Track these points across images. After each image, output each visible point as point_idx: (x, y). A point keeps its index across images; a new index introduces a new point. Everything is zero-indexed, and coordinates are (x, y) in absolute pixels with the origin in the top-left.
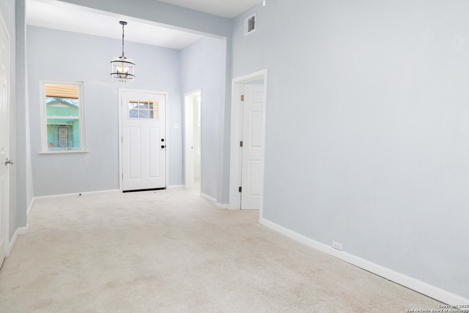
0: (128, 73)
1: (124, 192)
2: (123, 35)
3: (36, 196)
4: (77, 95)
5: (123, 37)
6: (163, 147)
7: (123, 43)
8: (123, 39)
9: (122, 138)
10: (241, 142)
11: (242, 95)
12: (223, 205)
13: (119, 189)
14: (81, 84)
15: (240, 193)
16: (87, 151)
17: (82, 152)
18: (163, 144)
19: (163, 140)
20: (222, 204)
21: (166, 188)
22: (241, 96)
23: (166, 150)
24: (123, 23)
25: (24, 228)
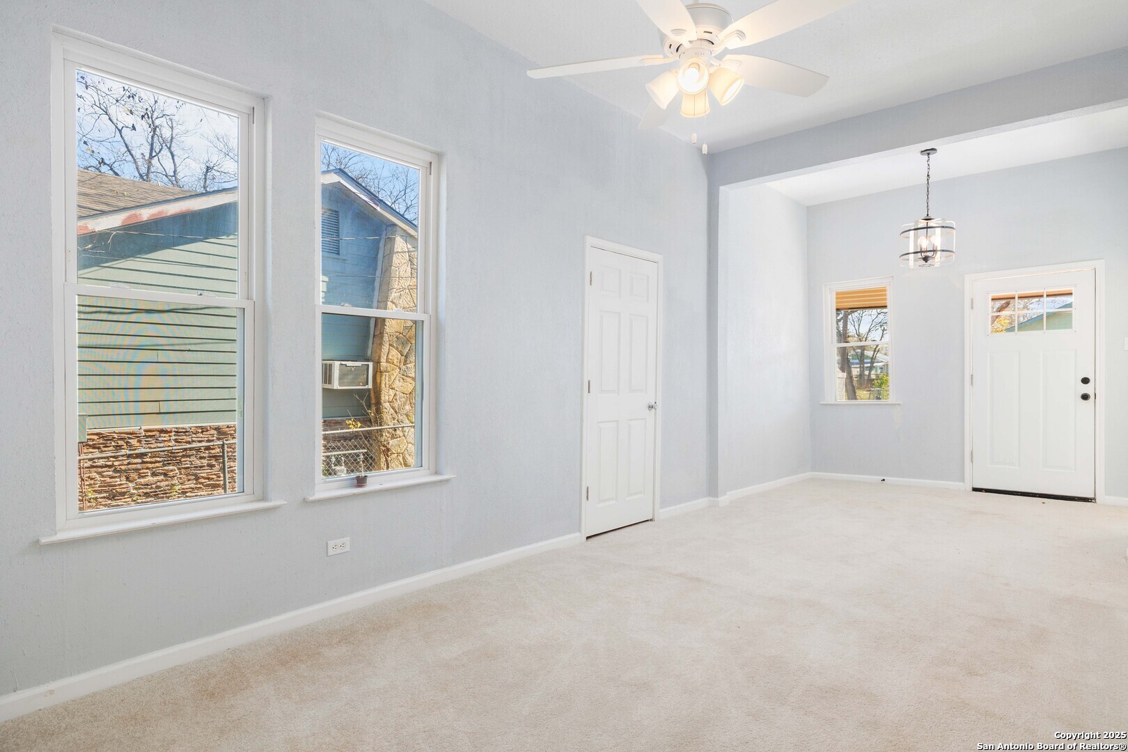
1: (975, 490)
2: (928, 175)
3: (814, 471)
5: (928, 180)
6: (1085, 397)
7: (928, 191)
8: (928, 184)
9: (972, 378)
13: (962, 480)
14: (890, 282)
16: (900, 402)
17: (888, 404)
18: (1087, 389)
19: (1085, 381)
21: (1095, 499)
23: (1097, 406)
24: (928, 152)
25: (715, 499)
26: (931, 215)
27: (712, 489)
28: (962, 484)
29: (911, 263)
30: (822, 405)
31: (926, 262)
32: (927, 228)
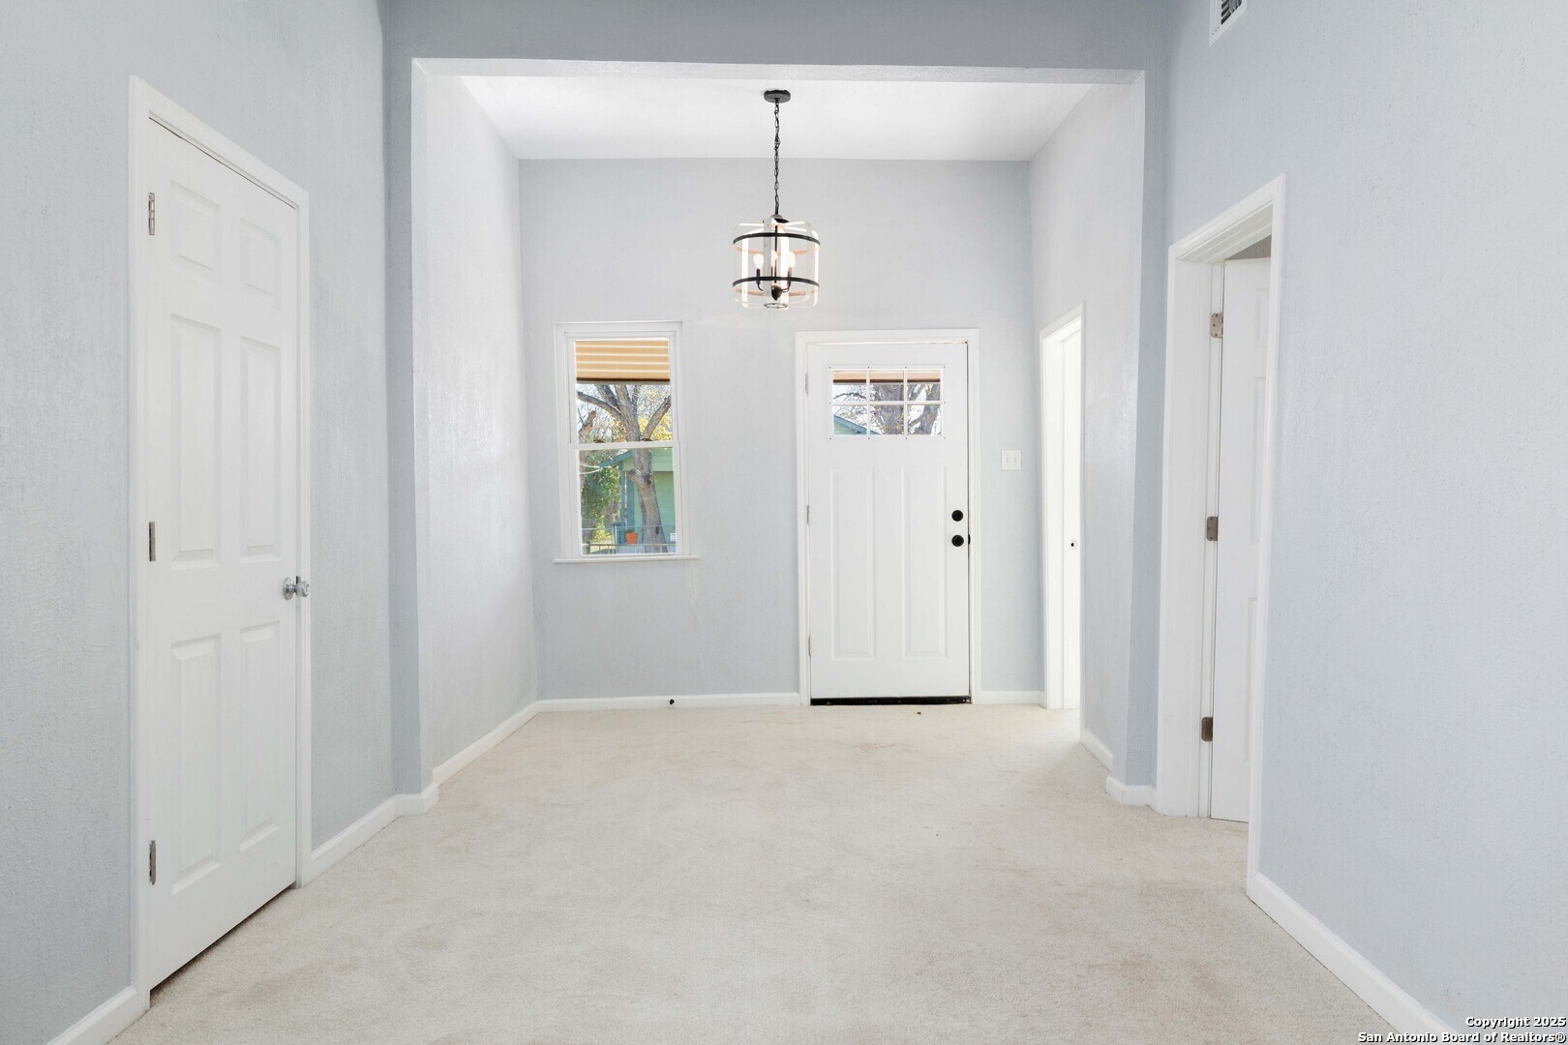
0: (793, 276)
1: (815, 702)
2: (777, 139)
3: (544, 698)
4: (666, 367)
5: (776, 148)
6: (958, 541)
7: (777, 169)
8: (777, 154)
9: (808, 512)
10: (1211, 518)
11: (1218, 312)
12: (1129, 788)
13: (797, 689)
14: (675, 331)
15: (1206, 744)
16: (692, 556)
17: (677, 560)
18: (959, 528)
19: (957, 516)
20: (1127, 784)
21: (970, 698)
22: (1209, 319)
23: (972, 554)
24: (777, 96)
25: (415, 797)
26: (782, 214)
27: (404, 775)
28: (795, 694)
29: (745, 297)
30: (557, 563)
31: (776, 299)
32: (776, 235)
